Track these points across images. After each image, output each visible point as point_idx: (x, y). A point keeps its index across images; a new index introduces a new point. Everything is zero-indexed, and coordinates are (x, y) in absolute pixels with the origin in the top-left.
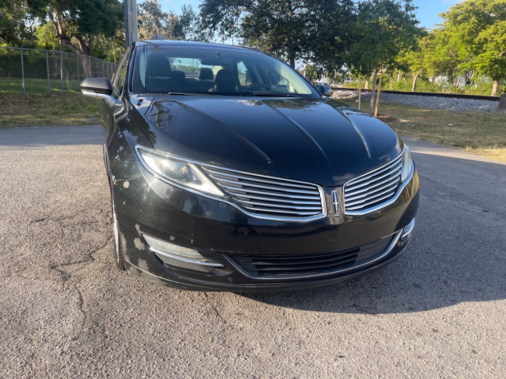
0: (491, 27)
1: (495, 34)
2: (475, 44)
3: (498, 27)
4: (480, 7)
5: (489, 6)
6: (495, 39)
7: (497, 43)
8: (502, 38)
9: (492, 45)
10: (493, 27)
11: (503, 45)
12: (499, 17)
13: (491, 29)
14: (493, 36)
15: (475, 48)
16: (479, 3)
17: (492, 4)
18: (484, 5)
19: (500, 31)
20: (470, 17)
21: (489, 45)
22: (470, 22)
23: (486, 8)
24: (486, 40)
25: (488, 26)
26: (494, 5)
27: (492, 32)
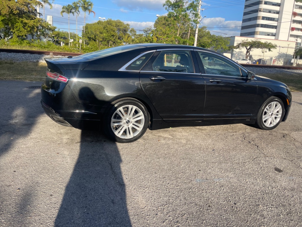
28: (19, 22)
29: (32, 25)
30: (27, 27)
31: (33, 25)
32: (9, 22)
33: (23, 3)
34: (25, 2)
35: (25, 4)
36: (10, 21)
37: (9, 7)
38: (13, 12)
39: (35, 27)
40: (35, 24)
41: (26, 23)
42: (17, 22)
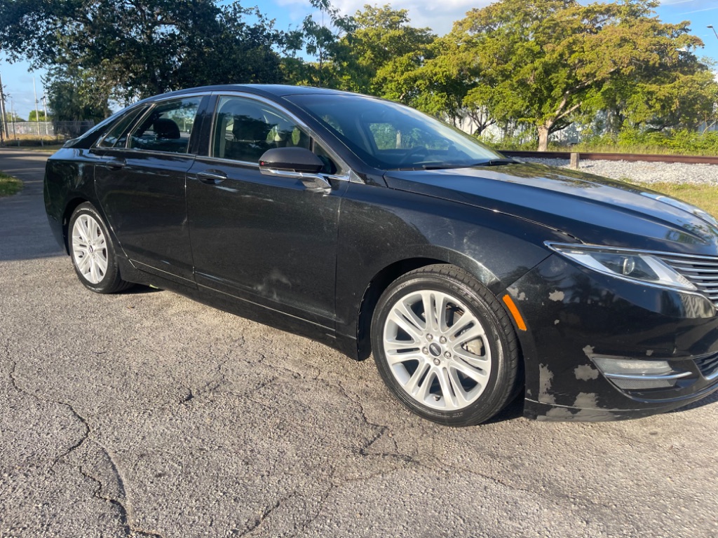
0: (389, 63)
1: (395, 72)
2: (372, 84)
3: (397, 64)
4: (375, 38)
5: (384, 39)
6: (395, 79)
7: (399, 84)
8: (403, 77)
9: (393, 86)
10: (391, 63)
11: (405, 86)
12: (396, 52)
13: (389, 67)
14: (393, 74)
15: (373, 89)
16: (372, 34)
17: (388, 35)
18: (378, 36)
19: (400, 69)
20: (365, 52)
21: (389, 86)
22: (365, 58)
23: (382, 41)
24: (385, 79)
25: (385, 62)
26: (390, 37)
27: (391, 70)
28: (639, 92)
29: (664, 96)
30: (655, 100)
31: (667, 95)
32: (618, 95)
33: (649, 48)
34: (654, 45)
35: (654, 47)
36: (620, 93)
37: (615, 63)
38: (622, 71)
39: (676, 101)
40: (675, 91)
41: (651, 93)
42: (635, 93)
